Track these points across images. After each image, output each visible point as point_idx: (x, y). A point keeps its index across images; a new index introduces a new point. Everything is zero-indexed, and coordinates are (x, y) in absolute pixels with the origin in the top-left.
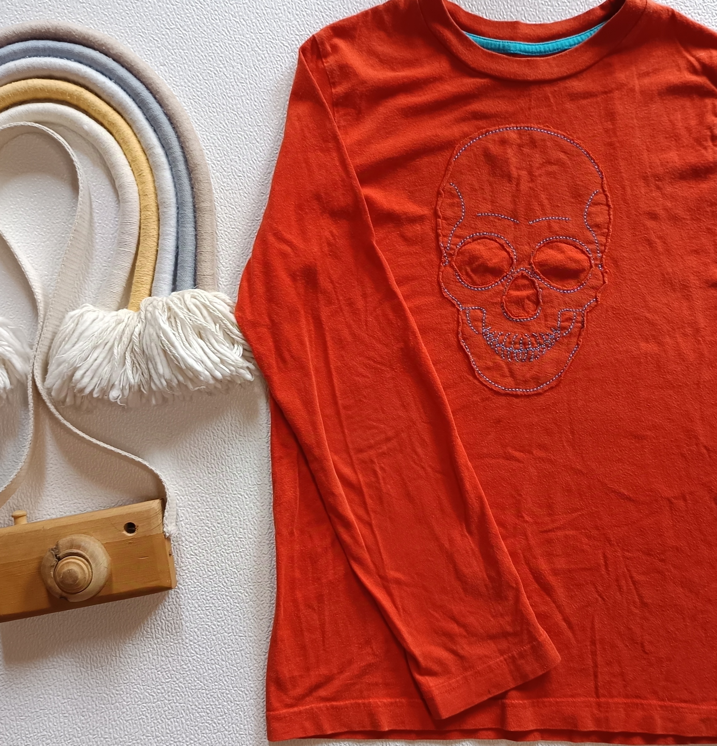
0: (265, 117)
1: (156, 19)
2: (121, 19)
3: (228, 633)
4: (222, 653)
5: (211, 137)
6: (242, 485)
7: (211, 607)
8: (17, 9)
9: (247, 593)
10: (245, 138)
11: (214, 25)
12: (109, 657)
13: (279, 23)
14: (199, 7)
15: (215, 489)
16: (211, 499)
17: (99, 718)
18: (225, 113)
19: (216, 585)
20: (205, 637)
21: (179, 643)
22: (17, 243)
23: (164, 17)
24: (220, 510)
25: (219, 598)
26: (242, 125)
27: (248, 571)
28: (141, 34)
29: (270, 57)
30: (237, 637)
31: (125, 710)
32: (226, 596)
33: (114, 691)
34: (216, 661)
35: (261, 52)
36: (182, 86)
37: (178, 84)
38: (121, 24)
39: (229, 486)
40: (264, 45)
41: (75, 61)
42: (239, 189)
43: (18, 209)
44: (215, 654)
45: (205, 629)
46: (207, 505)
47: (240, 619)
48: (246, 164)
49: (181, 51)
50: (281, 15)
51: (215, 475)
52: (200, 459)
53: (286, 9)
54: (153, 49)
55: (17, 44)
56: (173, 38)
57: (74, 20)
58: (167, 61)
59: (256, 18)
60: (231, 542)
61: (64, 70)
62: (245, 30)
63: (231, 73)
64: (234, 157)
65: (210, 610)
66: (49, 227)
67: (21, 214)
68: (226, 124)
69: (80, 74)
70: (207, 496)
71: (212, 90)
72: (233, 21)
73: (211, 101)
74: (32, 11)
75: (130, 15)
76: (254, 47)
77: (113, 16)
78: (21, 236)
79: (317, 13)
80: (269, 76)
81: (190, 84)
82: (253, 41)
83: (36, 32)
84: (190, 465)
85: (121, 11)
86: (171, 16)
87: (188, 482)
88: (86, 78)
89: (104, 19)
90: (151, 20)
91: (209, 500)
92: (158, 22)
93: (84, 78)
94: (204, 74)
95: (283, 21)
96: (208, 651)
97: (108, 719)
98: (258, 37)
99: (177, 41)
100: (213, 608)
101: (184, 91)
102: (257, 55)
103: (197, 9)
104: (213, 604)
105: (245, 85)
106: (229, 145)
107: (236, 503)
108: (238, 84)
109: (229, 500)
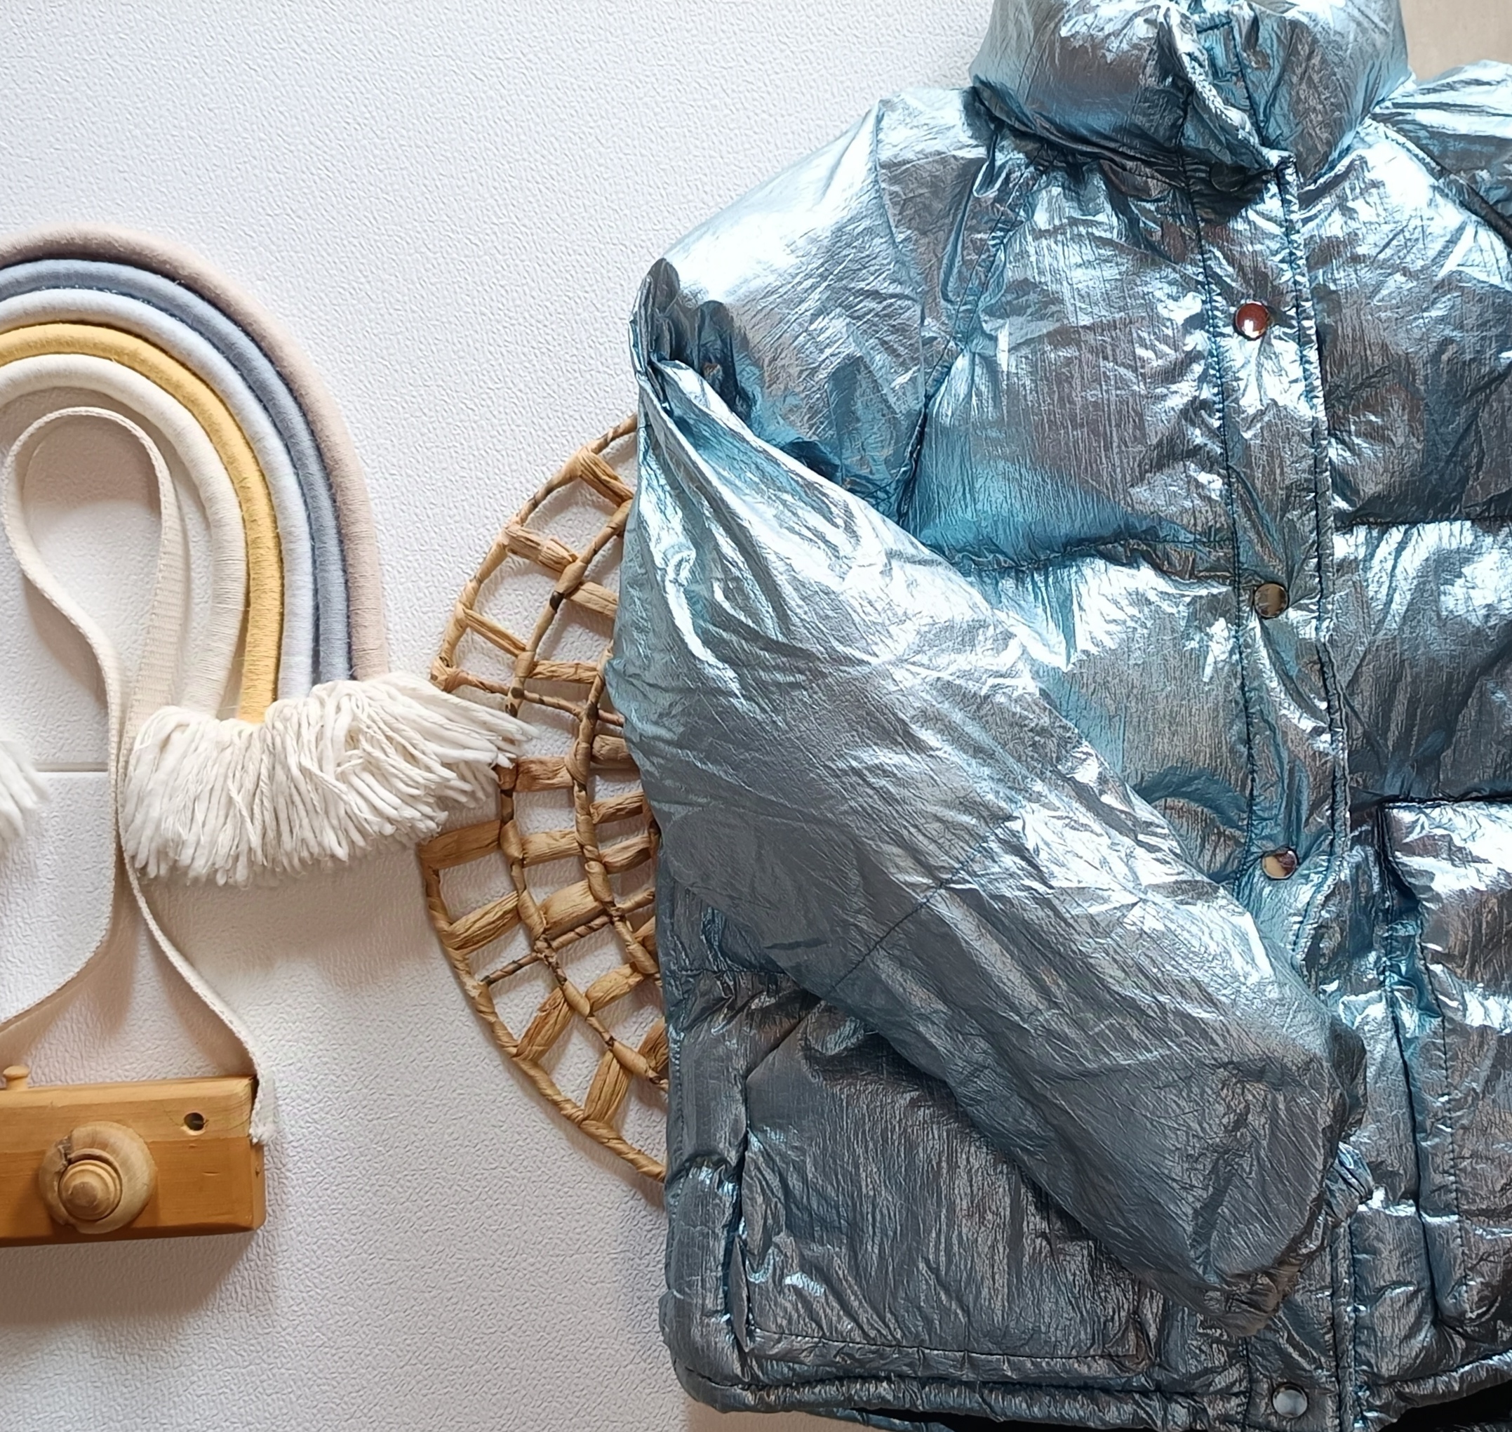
0: (437, 370)
1: (250, 197)
2: (188, 199)
5: (345, 407)
8: (12, 184)
10: (403, 407)
13: (464, 204)
16: (341, 1028)
17: (152, 1391)
18: (367, 363)
19: (349, 1173)
21: (287, 1269)
23: (263, 195)
26: (397, 384)
28: (224, 225)
29: (447, 264)
31: (195, 1378)
32: (366, 1191)
33: (177, 1347)
35: (431, 255)
36: (293, 315)
37: (288, 312)
40: (436, 241)
45: (330, 1246)
48: (403, 453)
49: (292, 254)
50: (466, 189)
53: (476, 178)
54: (245, 251)
56: (278, 231)
58: (268, 271)
59: (423, 194)
62: (405, 215)
63: (379, 292)
64: (382, 441)
65: (339, 1215)
68: (370, 382)
71: (345, 323)
72: (382, 200)
73: (343, 341)
76: (420, 246)
77: (175, 194)
79: (530, 185)
80: (444, 297)
81: (307, 312)
82: (418, 235)
85: (189, 185)
86: (276, 193)
90: (240, 200)
92: (253, 203)
94: (332, 295)
95: (471, 199)
96: (334, 1283)
97: (166, 1392)
98: (427, 227)
99: (286, 236)
100: (344, 1211)
101: (298, 325)
102: (425, 261)
105: (403, 312)
106: (374, 419)
108: (392, 311)
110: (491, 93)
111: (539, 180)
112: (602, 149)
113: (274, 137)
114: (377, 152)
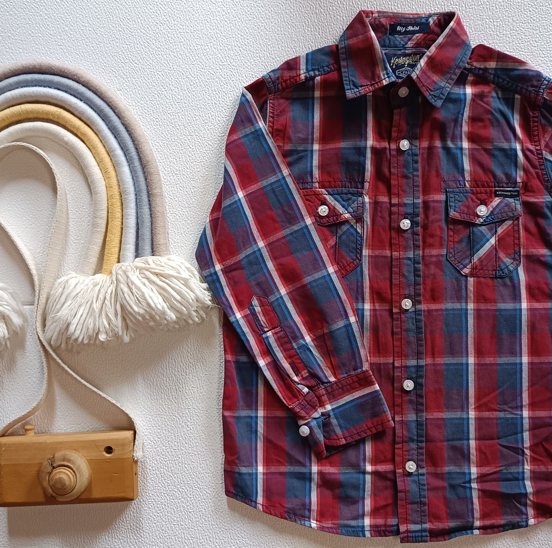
0: (196, 129)
1: (115, 55)
2: (88, 57)
3: (165, 522)
4: (160, 537)
5: (155, 145)
6: (177, 409)
7: (152, 502)
8: (13, 52)
9: (180, 492)
10: (181, 145)
11: (158, 59)
12: (76, 538)
13: (207, 57)
14: (146, 46)
15: (156, 412)
16: (153, 419)
18: (165, 126)
19: (156, 485)
20: (148, 525)
21: (128, 529)
22: (12, 225)
23: (120, 54)
24: (160, 428)
25: (159, 495)
26: (178, 135)
27: (181, 475)
28: (103, 67)
29: (200, 82)
30: (172, 525)
32: (164, 493)
34: (156, 543)
35: (193, 79)
36: (133, 106)
37: (131, 104)
38: (89, 60)
39: (167, 410)
40: (195, 73)
41: (55, 88)
42: (176, 184)
43: (12, 200)
44: (155, 538)
45: (148, 519)
46: (150, 424)
47: (175, 512)
48: (181, 165)
49: (132, 79)
50: (208, 50)
51: (156, 401)
52: (145, 389)
53: (212, 46)
54: (112, 78)
55: (12, 78)
56: (127, 70)
57: (54, 59)
58: (122, 87)
59: (189, 53)
60: (168, 452)
61: (46, 96)
62: (181, 62)
63: (170, 95)
64: (172, 160)
65: (152, 504)
66: (34, 214)
67: (14, 204)
68: (166, 134)
69: (59, 98)
70: (150, 417)
71: (156, 109)
72: (172, 56)
73: (155, 116)
74: (24, 53)
75: (95, 53)
76: (188, 75)
77: (82, 54)
78: (14, 221)
79: (236, 48)
80: (199, 97)
81: (139, 104)
82: (187, 70)
83: (26, 69)
84: (137, 393)
85: (89, 50)
86: (126, 53)
87: (135, 406)
88: (63, 101)
89: (76, 57)
90: (111, 56)
91: (151, 420)
92: (116, 58)
93: (62, 101)
94: (150, 96)
95: (210, 54)
96: (150, 536)
98: (191, 67)
99: (130, 72)
100: (154, 503)
101: (135, 110)
102: (190, 81)
103: (145, 47)
104: (154, 499)
105: (181, 104)
106: (168, 150)
107: (172, 423)
108: (176, 103)
109: (167, 420)
110: (219, 9)
111: (240, 46)
112: (267, 32)
113: (125, 29)
114: (169, 35)
